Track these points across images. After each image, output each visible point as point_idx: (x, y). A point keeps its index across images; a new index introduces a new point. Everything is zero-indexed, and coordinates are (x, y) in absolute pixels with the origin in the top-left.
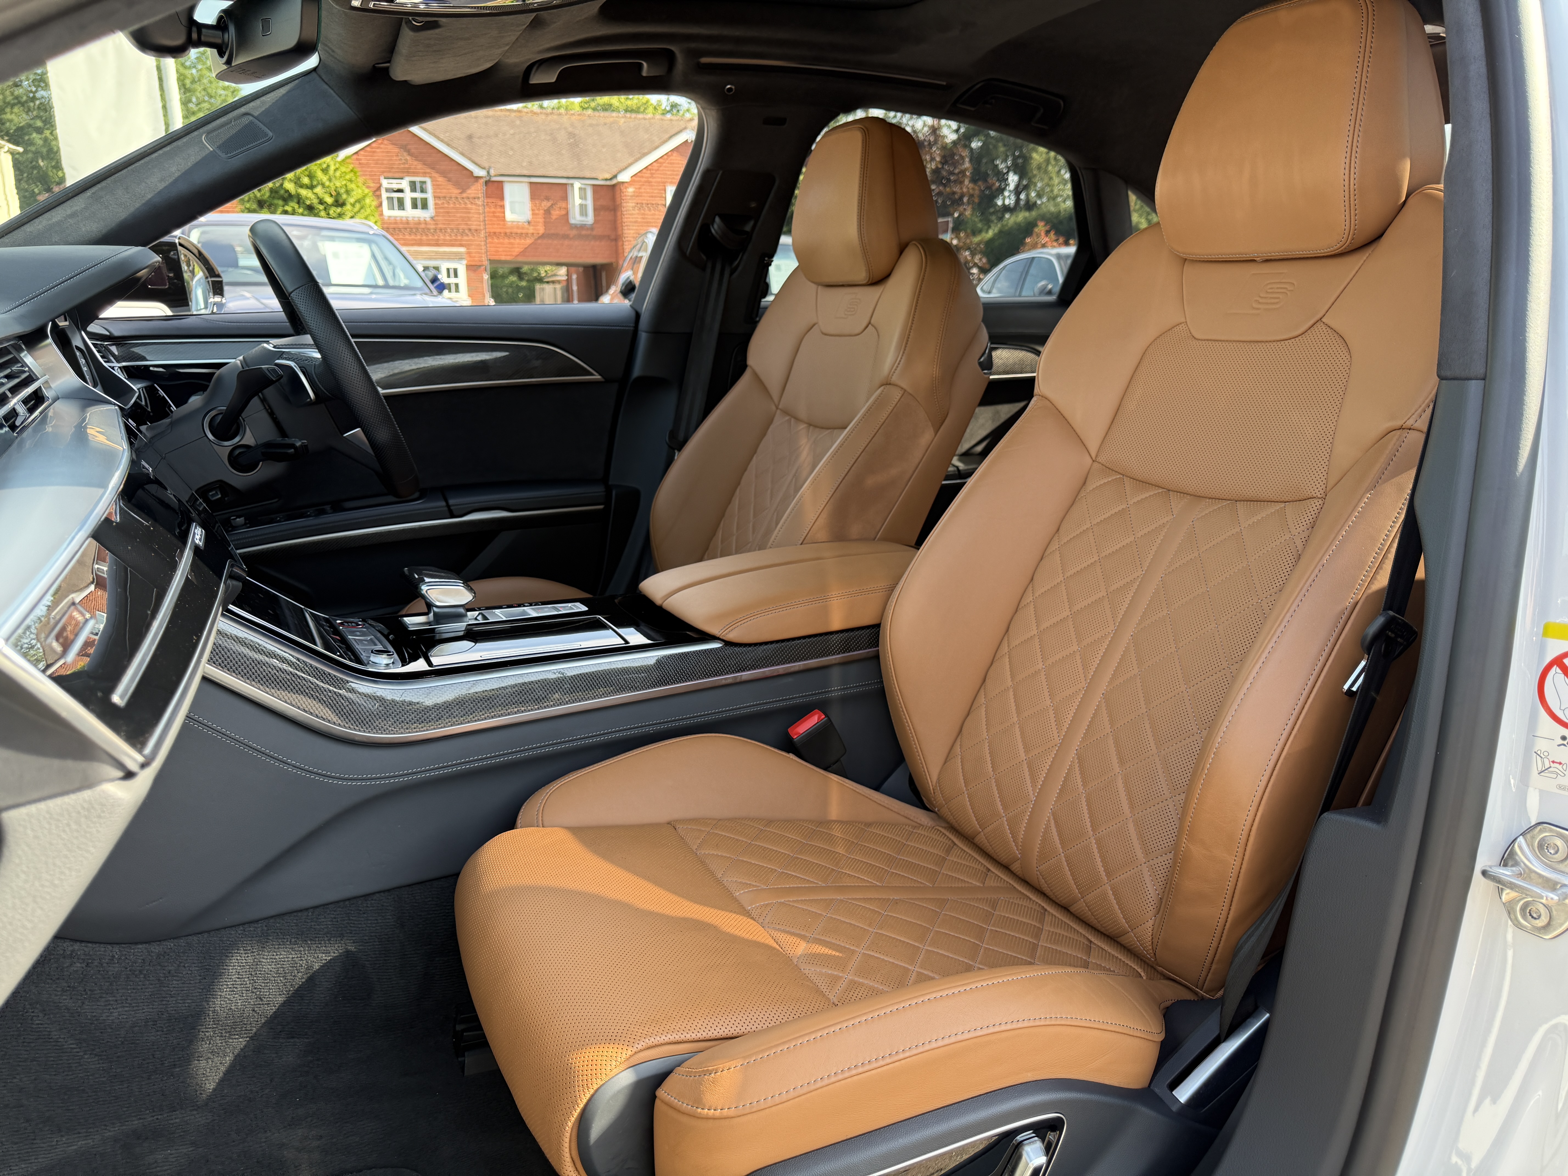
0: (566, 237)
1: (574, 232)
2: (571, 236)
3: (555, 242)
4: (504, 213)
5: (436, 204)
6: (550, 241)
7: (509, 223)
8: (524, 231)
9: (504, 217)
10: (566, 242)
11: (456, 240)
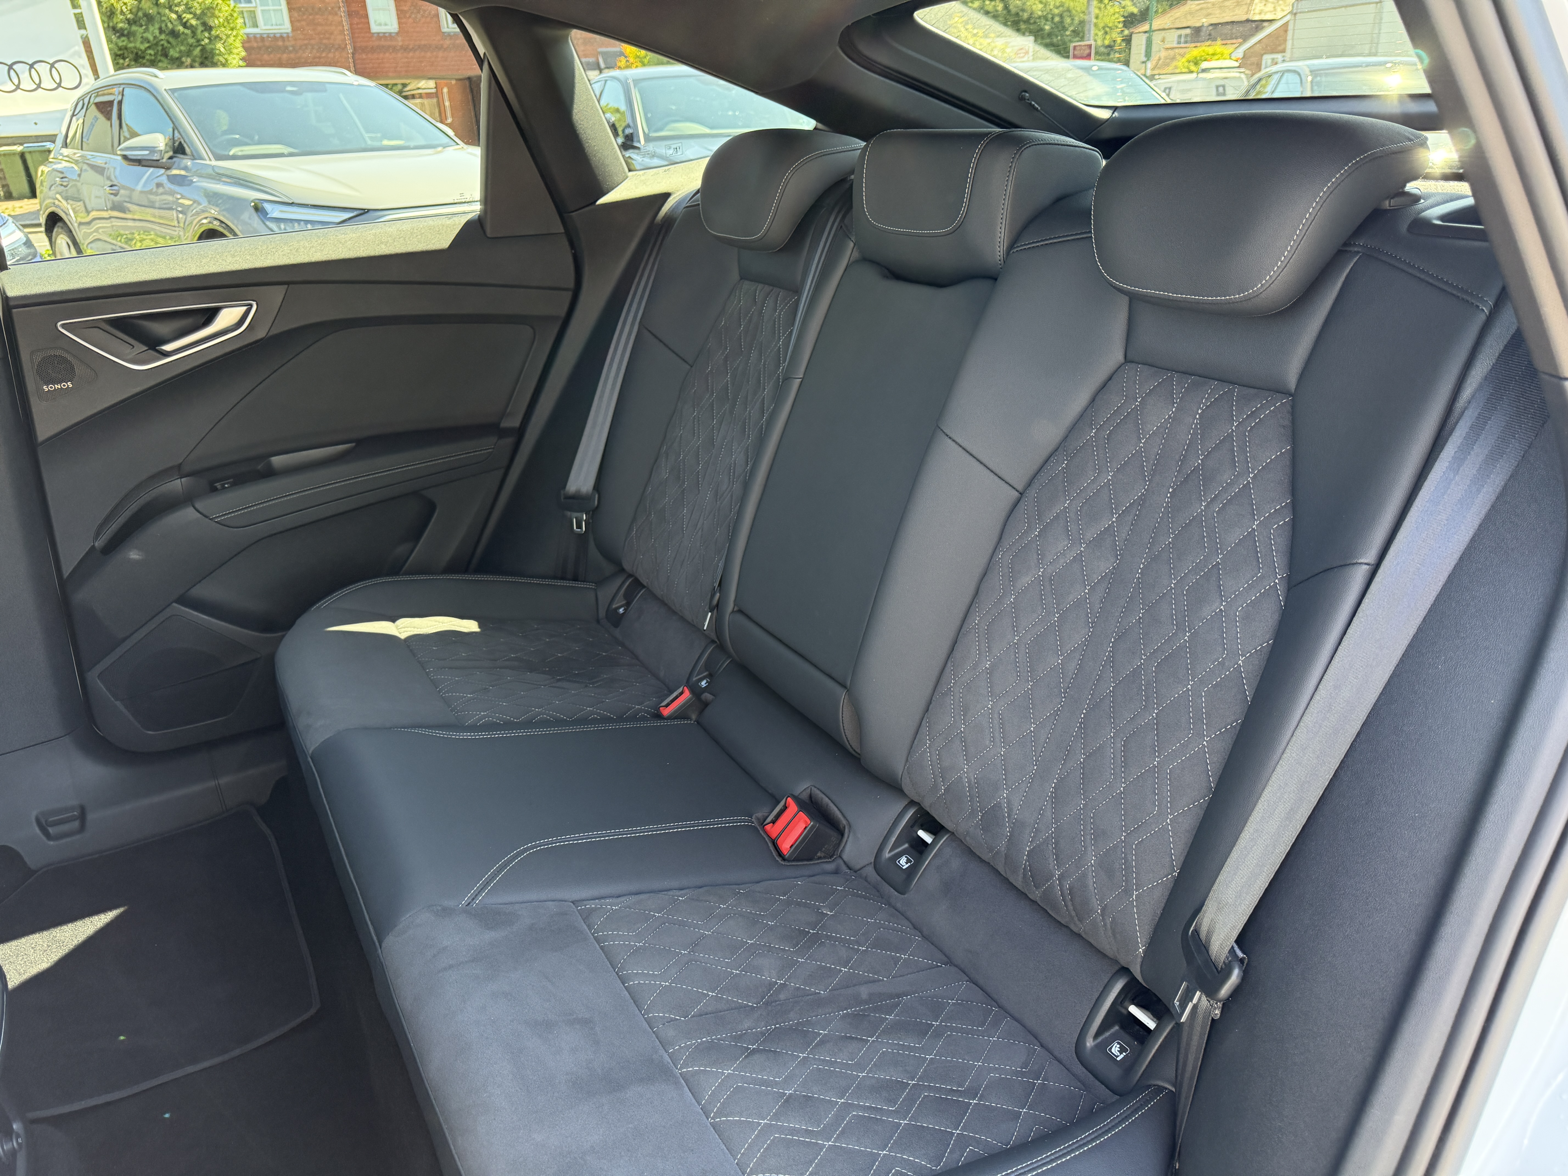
0: (439, 48)
1: (448, 42)
2: (445, 46)
3: (429, 54)
4: (368, 23)
5: (291, 17)
6: (423, 54)
7: (376, 35)
8: (394, 43)
9: (369, 28)
10: (441, 54)
11: (320, 58)
